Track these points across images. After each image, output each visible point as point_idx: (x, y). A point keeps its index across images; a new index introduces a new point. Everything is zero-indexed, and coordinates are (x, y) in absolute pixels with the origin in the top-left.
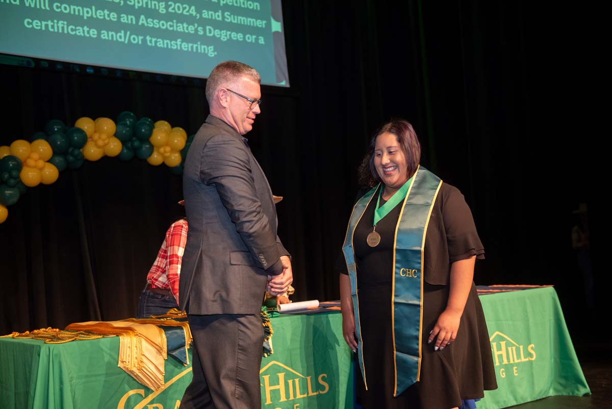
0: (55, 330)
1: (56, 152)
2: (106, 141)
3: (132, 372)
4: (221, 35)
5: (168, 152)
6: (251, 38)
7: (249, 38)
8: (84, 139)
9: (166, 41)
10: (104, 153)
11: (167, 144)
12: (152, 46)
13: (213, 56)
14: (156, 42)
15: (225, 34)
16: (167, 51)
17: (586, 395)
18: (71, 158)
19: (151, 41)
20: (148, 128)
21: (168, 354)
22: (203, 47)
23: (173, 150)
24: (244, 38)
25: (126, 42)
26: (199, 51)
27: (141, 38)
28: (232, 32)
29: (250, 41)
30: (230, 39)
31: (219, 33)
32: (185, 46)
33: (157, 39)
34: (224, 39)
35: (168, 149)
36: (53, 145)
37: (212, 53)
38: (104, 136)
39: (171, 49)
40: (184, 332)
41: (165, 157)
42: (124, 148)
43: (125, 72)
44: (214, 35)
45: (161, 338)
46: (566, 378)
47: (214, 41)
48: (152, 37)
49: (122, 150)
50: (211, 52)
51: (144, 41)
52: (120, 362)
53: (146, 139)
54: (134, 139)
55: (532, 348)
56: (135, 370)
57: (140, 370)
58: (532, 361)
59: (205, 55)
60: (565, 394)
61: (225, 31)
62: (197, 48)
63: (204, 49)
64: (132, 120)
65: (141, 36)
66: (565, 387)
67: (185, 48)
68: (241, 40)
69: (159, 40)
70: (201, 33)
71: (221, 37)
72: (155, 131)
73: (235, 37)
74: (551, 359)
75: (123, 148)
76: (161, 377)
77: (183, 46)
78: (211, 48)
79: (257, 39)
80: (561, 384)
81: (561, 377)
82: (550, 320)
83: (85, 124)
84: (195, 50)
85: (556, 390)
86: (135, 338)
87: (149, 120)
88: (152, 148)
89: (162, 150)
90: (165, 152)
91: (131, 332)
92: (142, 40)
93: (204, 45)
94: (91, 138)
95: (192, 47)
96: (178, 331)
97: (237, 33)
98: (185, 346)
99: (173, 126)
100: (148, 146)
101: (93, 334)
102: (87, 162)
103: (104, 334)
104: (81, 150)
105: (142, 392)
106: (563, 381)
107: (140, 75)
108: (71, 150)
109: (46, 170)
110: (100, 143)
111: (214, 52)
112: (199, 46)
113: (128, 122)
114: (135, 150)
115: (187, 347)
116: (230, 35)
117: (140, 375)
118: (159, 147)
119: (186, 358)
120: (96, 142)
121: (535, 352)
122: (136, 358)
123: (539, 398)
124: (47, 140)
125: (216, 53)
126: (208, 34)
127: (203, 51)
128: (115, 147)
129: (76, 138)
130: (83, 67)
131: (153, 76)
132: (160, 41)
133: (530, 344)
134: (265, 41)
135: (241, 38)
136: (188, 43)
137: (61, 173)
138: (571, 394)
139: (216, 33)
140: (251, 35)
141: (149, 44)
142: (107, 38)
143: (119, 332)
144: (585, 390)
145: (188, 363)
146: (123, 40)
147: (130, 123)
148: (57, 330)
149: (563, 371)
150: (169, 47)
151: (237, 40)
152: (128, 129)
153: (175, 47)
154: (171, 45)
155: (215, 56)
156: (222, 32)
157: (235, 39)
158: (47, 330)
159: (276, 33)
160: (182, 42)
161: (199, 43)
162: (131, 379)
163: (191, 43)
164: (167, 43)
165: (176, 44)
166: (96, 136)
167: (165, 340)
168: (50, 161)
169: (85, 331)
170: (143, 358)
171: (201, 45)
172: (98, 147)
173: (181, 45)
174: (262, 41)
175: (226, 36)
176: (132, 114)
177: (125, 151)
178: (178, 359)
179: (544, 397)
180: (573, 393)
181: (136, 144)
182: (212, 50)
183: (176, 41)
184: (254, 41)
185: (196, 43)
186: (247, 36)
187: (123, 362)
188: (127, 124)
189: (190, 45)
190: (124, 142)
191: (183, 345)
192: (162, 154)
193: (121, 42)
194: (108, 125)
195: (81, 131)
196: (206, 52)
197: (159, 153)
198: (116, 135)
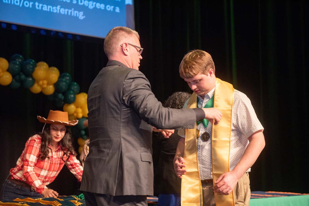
2: (1, 75)
4: (89, 4)
5: (45, 85)
6: (110, 8)
7: (108, 8)
9: (49, 7)
11: (45, 79)
12: (39, 9)
13: (82, 18)
14: (42, 7)
15: (92, 4)
16: (50, 13)
19: (38, 6)
20: (32, 66)
22: (75, 12)
23: (49, 83)
24: (105, 7)
25: (21, 5)
26: (73, 14)
27: (31, 3)
28: (97, 3)
29: (109, 9)
30: (95, 8)
31: (88, 3)
32: (63, 11)
33: (43, 4)
34: (91, 7)
35: (45, 82)
39: (53, 12)
41: (43, 88)
44: (84, 5)
47: (83, 8)
48: (39, 3)
49: (12, 81)
50: (81, 16)
51: (34, 5)
53: (30, 74)
54: (21, 73)
59: (77, 18)
61: (92, 2)
62: (71, 12)
63: (76, 14)
64: (20, 60)
65: (32, 2)
68: (103, 8)
69: (44, 5)
70: (75, 2)
71: (88, 6)
72: (37, 69)
73: (98, 6)
75: (13, 80)
77: (61, 11)
78: (81, 13)
79: (114, 9)
84: (69, 14)
87: (33, 61)
88: (34, 81)
89: (41, 83)
90: (43, 84)
92: (32, 5)
93: (76, 10)
95: (68, 12)
97: (101, 4)
99: (50, 66)
100: (31, 79)
111: (83, 16)
112: (73, 12)
114: (22, 82)
116: (95, 5)
118: (39, 81)
125: (84, 17)
126: (80, 3)
127: (75, 15)
128: (7, 79)
131: (38, 30)
132: (45, 7)
134: (120, 10)
135: (103, 7)
136: (65, 9)
139: (85, 3)
140: (111, 5)
141: (37, 8)
142: (7, 2)
146: (18, 4)
147: (19, 62)
150: (52, 10)
151: (100, 9)
152: (17, 67)
153: (55, 11)
154: (53, 10)
155: (84, 19)
156: (90, 2)
157: (99, 8)
159: (128, 5)
160: (61, 8)
161: (73, 9)
163: (67, 8)
164: (50, 8)
165: (57, 9)
171: (74, 10)
173: (60, 10)
174: (118, 10)
175: (92, 5)
176: (21, 56)
177: (14, 82)
181: (23, 77)
182: (82, 14)
183: (57, 7)
184: (112, 10)
185: (71, 9)
186: (108, 6)
188: (17, 63)
189: (66, 10)
190: (14, 76)
192: (41, 86)
193: (17, 6)
196: (78, 15)
197: (39, 85)
198: (8, 70)
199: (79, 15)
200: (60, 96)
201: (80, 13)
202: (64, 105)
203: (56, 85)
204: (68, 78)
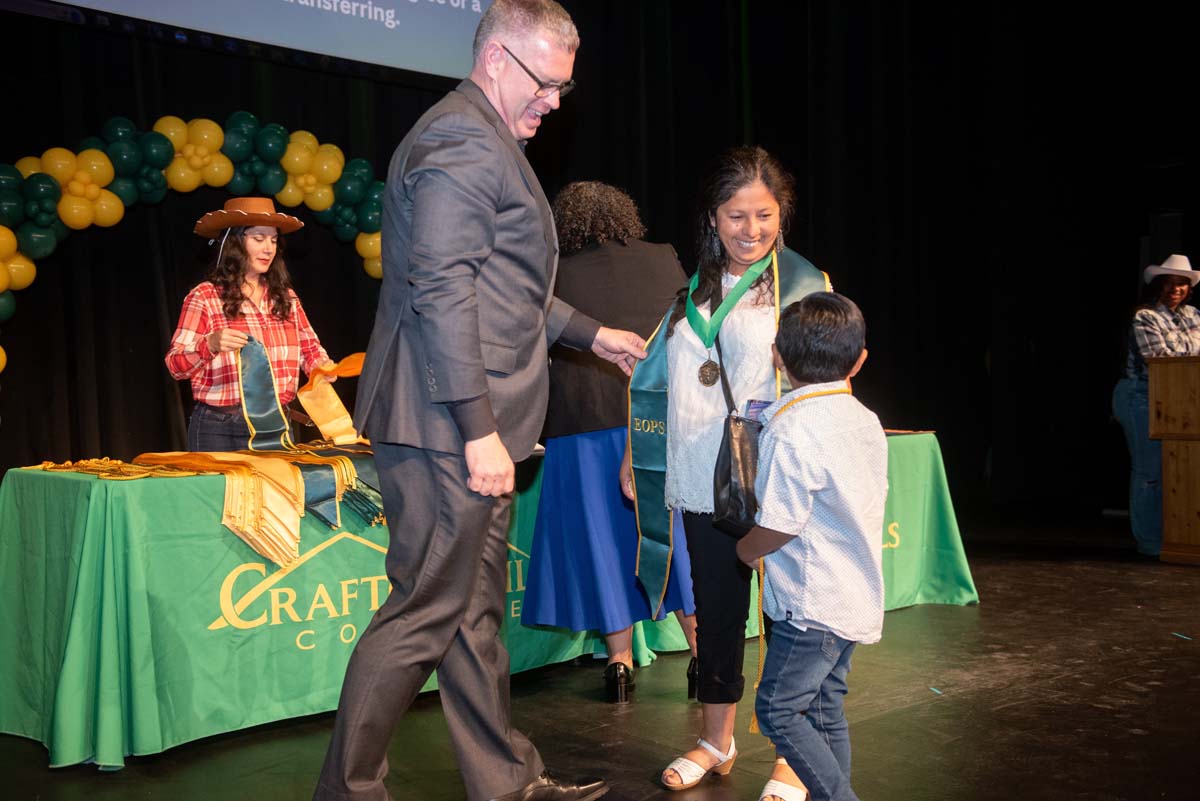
0: (115, 462)
1: (119, 174)
2: (206, 160)
3: (245, 534)
5: (310, 186)
6: (458, 2)
7: (455, 1)
8: (169, 154)
10: (202, 180)
11: (309, 172)
13: (393, 26)
16: (315, 13)
17: (971, 604)
18: (146, 185)
20: (279, 141)
21: (306, 508)
22: (376, 10)
23: (320, 182)
26: (370, 17)
29: (457, 6)
32: (348, 7)
35: (312, 179)
36: (114, 159)
37: (392, 22)
38: (203, 151)
39: (322, 10)
40: (333, 475)
41: (306, 194)
42: (238, 174)
43: (242, 45)
45: (296, 482)
46: (943, 577)
49: (234, 177)
50: (390, 19)
52: (224, 517)
53: (275, 160)
54: (255, 158)
55: (894, 528)
56: (249, 530)
57: (259, 531)
58: (892, 549)
59: (380, 24)
60: (939, 601)
62: (366, 11)
63: (379, 13)
64: (250, 126)
66: (940, 590)
67: (346, 9)
68: (442, 3)
72: (290, 147)
74: (922, 546)
75: (235, 172)
76: (293, 544)
77: (342, 6)
78: (391, 13)
79: (469, 4)
80: (934, 586)
81: (935, 574)
82: (926, 485)
83: (171, 128)
84: (362, 15)
85: (926, 595)
86: (251, 480)
87: (282, 128)
88: (284, 177)
89: (301, 181)
90: (307, 184)
91: (244, 469)
93: (379, 6)
94: (181, 152)
95: (358, 9)
96: (325, 473)
98: (334, 497)
99: (321, 142)
100: (278, 173)
101: (180, 470)
102: (173, 193)
103: (199, 471)
104: (163, 172)
105: (261, 567)
106: (938, 582)
107: (267, 51)
108: (145, 171)
109: (102, 202)
110: (197, 161)
111: (394, 19)
112: (370, 9)
113: (244, 129)
114: (256, 178)
115: (338, 499)
117: (259, 540)
118: (296, 176)
119: (336, 516)
120: (188, 159)
121: (900, 536)
122: (253, 512)
123: (899, 607)
124: (104, 151)
127: (376, 18)
128: (221, 171)
129: (154, 151)
130: (170, 30)
133: (892, 522)
137: (127, 210)
138: (948, 602)
143: (224, 469)
144: (970, 596)
145: (340, 525)
147: (248, 130)
148: (120, 462)
149: (941, 568)
150: (320, 5)
151: (435, 2)
152: (245, 141)
153: (329, 8)
155: (397, 26)
158: (102, 461)
161: (370, 3)
162: (244, 546)
166: (189, 150)
167: (302, 485)
168: (108, 188)
169: (167, 466)
170: (264, 511)
171: (373, 6)
172: (194, 169)
173: (338, 4)
174: (478, 7)
176: (252, 116)
177: (239, 179)
178: (323, 517)
179: (908, 605)
180: (951, 601)
181: (258, 167)
182: (393, 16)
184: (464, 7)
185: (365, 2)
187: (230, 517)
188: (243, 132)
189: (355, 5)
190: (237, 164)
191: (331, 496)
192: (301, 188)
194: (209, 132)
195: (164, 140)
196: (382, 19)
197: (296, 185)
198: (223, 150)
199: (385, 17)
200: (347, 213)
201: (388, 12)
202: (357, 235)
203: (337, 187)
204: (365, 171)
